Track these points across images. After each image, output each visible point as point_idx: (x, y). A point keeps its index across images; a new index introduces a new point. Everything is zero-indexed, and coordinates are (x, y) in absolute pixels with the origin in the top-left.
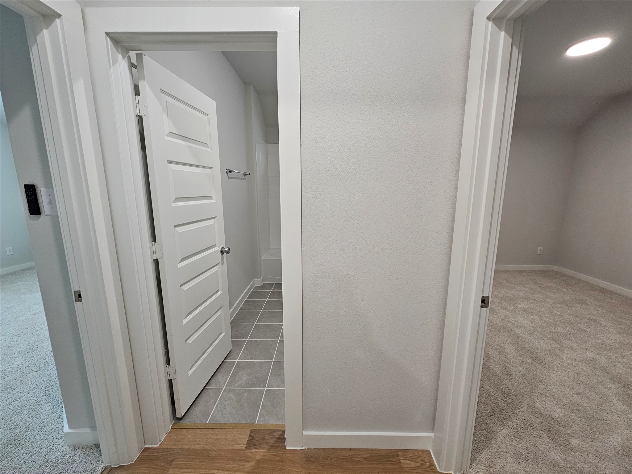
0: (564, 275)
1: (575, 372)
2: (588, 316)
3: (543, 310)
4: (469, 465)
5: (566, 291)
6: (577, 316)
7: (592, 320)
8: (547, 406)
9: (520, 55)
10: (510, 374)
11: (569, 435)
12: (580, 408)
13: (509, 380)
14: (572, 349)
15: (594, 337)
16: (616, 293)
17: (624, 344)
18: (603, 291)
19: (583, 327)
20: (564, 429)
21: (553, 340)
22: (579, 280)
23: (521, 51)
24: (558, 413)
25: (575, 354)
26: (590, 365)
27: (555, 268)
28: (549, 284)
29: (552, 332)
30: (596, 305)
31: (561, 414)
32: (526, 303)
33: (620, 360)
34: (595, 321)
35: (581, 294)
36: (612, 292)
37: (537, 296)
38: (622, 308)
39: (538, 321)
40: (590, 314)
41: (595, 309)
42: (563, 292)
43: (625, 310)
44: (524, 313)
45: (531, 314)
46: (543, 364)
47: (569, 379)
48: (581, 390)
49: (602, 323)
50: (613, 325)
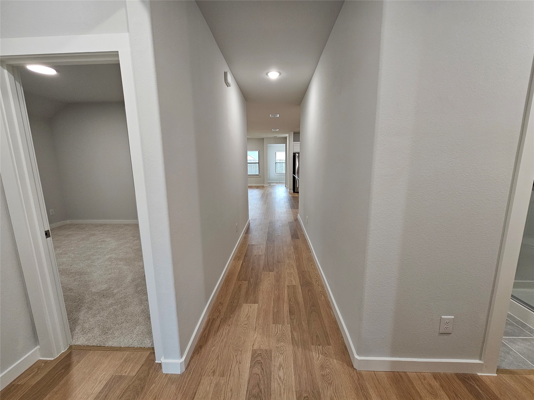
0: (76, 225)
1: (104, 267)
2: (99, 240)
3: (73, 248)
4: (71, 339)
5: (82, 233)
6: (94, 243)
7: (102, 241)
8: (98, 288)
9: (21, 87)
10: (70, 289)
11: (112, 291)
12: (112, 278)
13: (71, 292)
14: (98, 259)
15: (106, 248)
16: (107, 224)
17: (119, 245)
18: (101, 225)
19: (99, 246)
20: (110, 290)
21: (87, 260)
22: (86, 224)
23: (21, 85)
24: (104, 287)
25: (101, 260)
26: (110, 260)
27: (68, 222)
28: (69, 233)
29: (84, 256)
30: (101, 233)
31: (106, 286)
32: (58, 250)
33: (120, 252)
34: (104, 241)
35: (91, 232)
36: (106, 225)
37: (64, 242)
38: (113, 230)
39: (73, 255)
40: (100, 239)
41: (101, 236)
42: (80, 234)
43: (114, 230)
44: (61, 255)
45: (66, 254)
46: (87, 274)
47: (103, 272)
48: (110, 272)
49: (107, 240)
50: (112, 239)
